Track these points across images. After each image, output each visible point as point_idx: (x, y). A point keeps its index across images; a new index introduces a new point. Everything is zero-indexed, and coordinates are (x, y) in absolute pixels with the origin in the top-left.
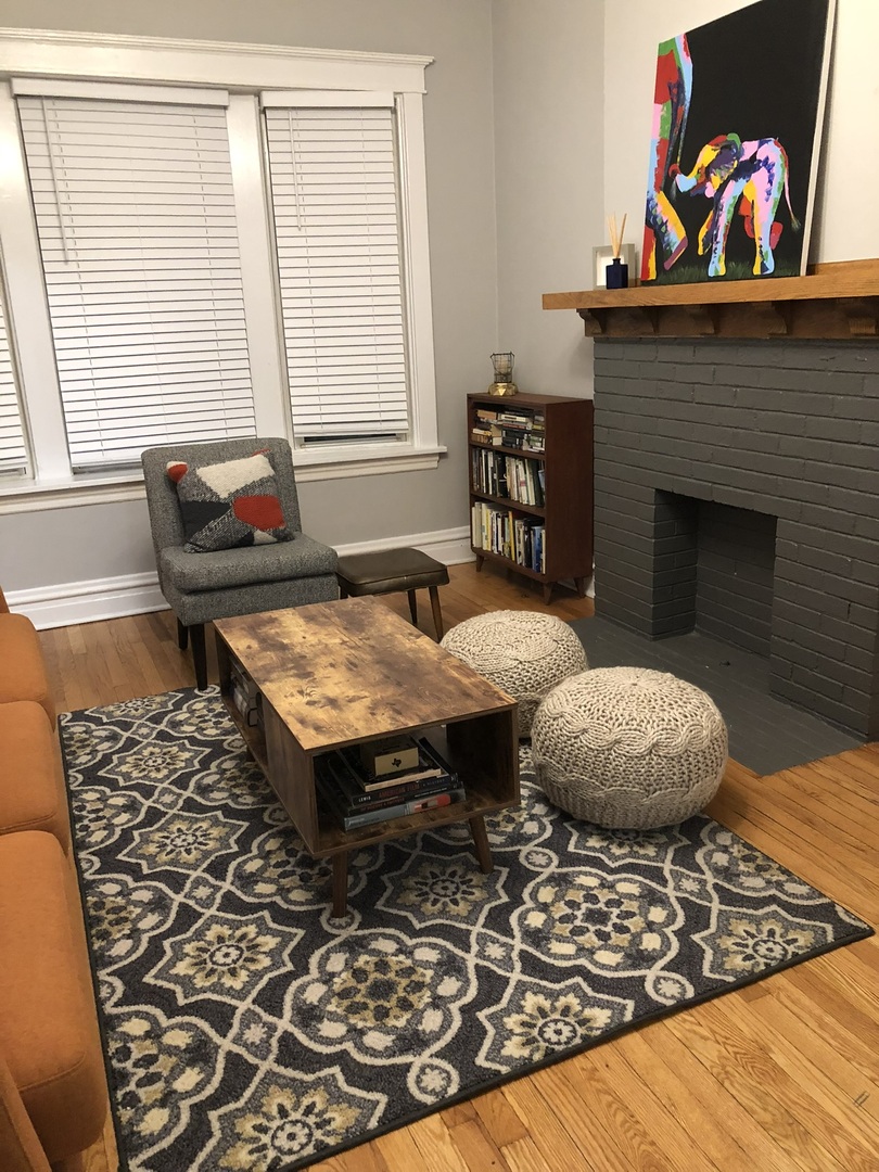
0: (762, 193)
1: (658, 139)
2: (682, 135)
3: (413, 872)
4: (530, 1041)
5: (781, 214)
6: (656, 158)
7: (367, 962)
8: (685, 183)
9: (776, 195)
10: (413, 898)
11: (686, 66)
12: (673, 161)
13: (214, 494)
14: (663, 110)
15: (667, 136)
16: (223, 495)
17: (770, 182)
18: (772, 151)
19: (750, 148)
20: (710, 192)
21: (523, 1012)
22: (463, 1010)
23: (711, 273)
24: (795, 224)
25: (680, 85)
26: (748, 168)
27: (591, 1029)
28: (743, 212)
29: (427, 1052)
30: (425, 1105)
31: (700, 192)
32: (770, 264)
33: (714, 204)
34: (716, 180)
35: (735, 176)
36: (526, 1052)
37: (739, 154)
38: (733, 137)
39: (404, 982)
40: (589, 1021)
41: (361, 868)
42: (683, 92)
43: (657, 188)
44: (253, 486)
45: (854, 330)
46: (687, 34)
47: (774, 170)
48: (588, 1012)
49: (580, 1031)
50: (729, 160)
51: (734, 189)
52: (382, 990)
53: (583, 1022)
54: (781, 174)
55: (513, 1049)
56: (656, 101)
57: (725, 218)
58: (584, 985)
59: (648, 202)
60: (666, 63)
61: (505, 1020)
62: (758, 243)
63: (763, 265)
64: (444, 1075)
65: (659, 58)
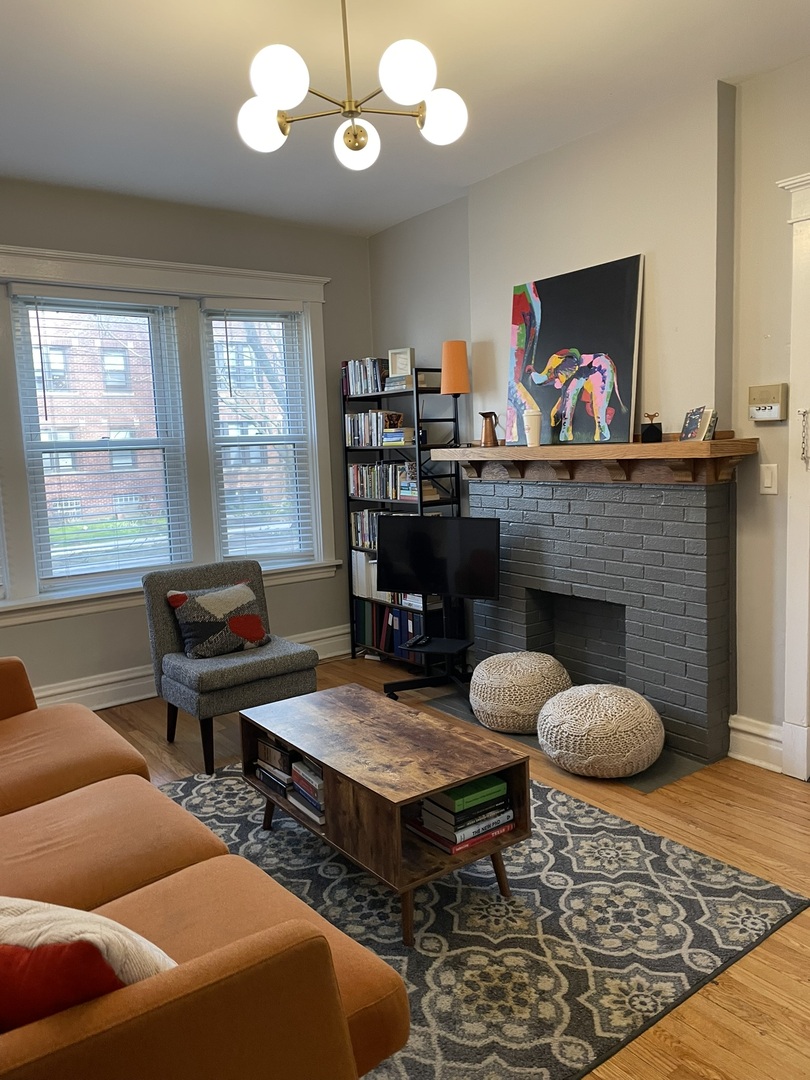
0: (600, 387)
1: (516, 348)
2: (535, 347)
3: (466, 901)
4: (628, 1014)
5: (613, 402)
6: (515, 360)
7: (472, 975)
8: (538, 378)
9: (608, 390)
10: (478, 921)
11: (536, 304)
12: (529, 363)
13: (212, 616)
14: (520, 329)
15: (523, 346)
16: (220, 616)
17: (604, 381)
18: (603, 361)
19: (587, 359)
20: (558, 385)
21: (610, 994)
22: (566, 997)
23: (562, 439)
24: (624, 409)
25: (532, 315)
26: (588, 371)
27: (666, 998)
28: (583, 399)
29: (557, 1033)
30: (579, 1071)
31: (551, 384)
32: (607, 435)
33: (562, 393)
34: (563, 377)
35: (578, 375)
36: (629, 1020)
37: (579, 362)
38: (575, 351)
39: (509, 986)
40: (660, 992)
41: (425, 904)
42: (534, 317)
43: (517, 380)
44: (242, 608)
45: (677, 479)
46: (535, 282)
47: (606, 374)
48: (656, 986)
49: (659, 1000)
50: (573, 365)
51: (577, 384)
52: (496, 994)
53: (657, 993)
54: (611, 376)
55: (618, 1019)
56: (514, 322)
57: (571, 403)
58: (642, 968)
59: (510, 389)
60: (520, 301)
61: (601, 1001)
62: (597, 420)
63: (601, 434)
64: (580, 1047)
65: (514, 296)
